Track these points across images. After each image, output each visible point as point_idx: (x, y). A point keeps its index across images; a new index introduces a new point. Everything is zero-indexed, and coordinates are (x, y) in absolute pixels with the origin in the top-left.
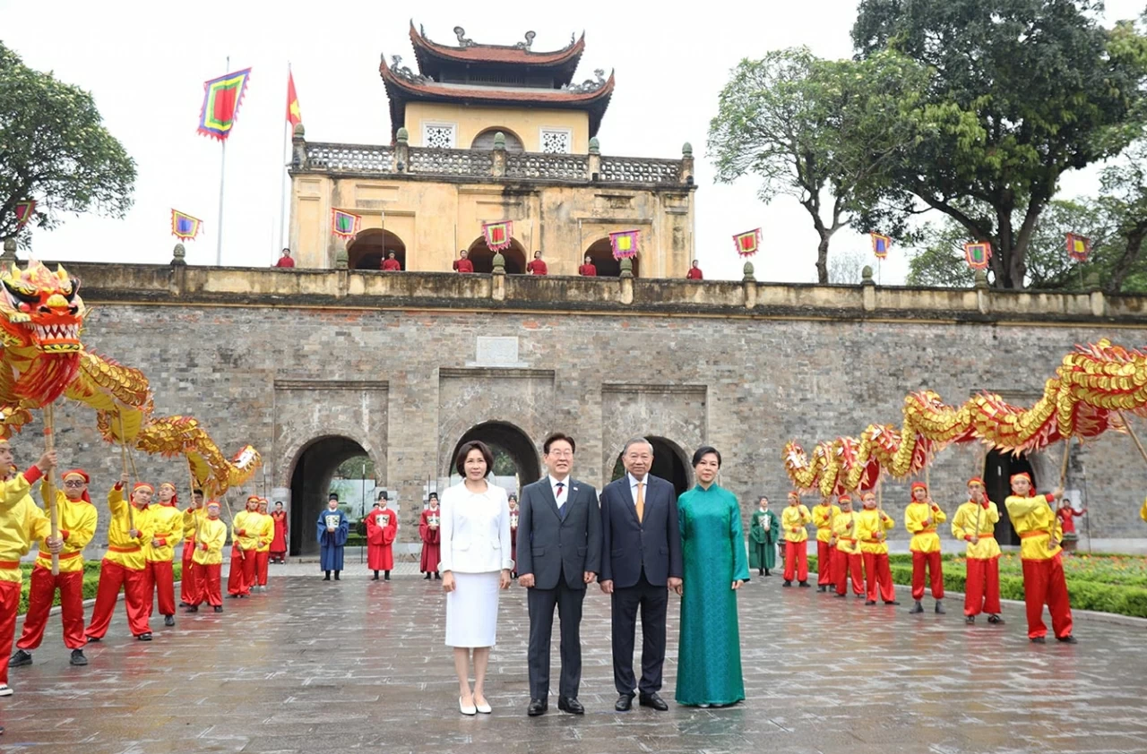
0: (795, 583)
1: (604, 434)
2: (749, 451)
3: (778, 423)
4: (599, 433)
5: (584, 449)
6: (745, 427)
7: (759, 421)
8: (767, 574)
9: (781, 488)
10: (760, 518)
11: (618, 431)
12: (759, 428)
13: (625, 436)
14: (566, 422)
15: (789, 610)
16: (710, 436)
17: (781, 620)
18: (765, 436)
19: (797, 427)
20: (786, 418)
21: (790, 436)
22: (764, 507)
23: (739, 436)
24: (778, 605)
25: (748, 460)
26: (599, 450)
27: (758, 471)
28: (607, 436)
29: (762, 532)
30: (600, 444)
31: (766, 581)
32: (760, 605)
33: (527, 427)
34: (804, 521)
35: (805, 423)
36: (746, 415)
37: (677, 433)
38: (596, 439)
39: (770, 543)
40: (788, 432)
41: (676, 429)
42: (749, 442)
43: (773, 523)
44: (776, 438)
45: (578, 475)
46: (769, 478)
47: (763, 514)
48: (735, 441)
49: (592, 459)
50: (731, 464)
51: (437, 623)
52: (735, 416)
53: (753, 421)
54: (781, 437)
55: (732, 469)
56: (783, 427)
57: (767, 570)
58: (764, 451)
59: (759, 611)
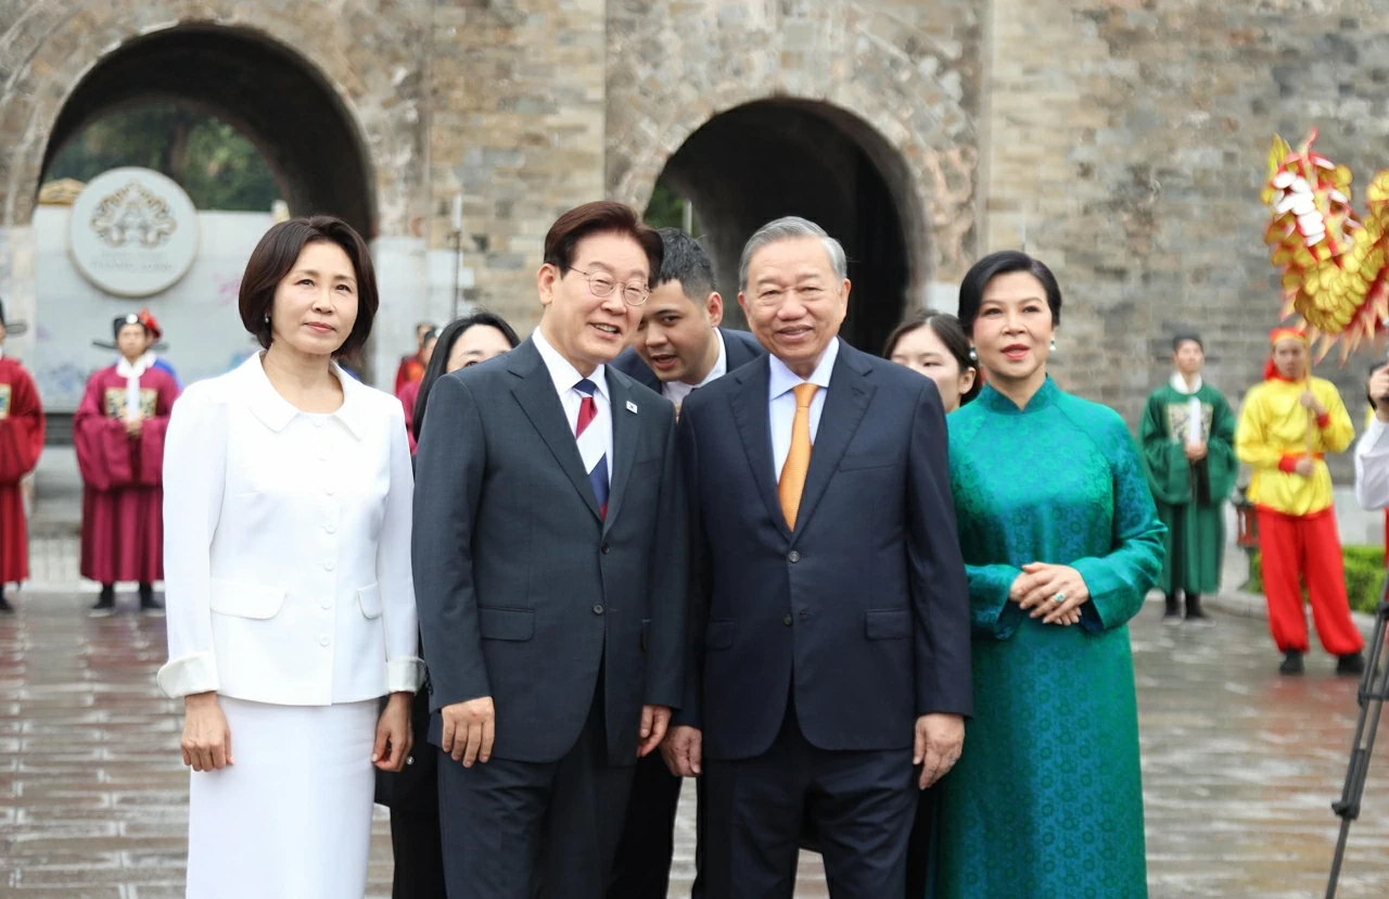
0: (1318, 659)
1: (610, 84)
2: (1137, 157)
3: (1249, 54)
4: (591, 81)
5: (536, 139)
6: (1126, 68)
7: (1176, 48)
8: (1193, 610)
9: (1247, 295)
10: (1174, 411)
11: (661, 75)
12: (1176, 73)
13: (688, 93)
14: (472, 37)
15: (1284, 770)
16: (997, 101)
17: (1259, 811)
18: (1199, 104)
19: (1321, 73)
20: (1280, 36)
21: (1292, 105)
22: (1188, 373)
23: (1102, 103)
24: (1242, 746)
25: (1132, 192)
26: (593, 139)
27: (1166, 233)
28: (621, 92)
29: (1178, 464)
30: (595, 122)
31: (1189, 642)
32: (1182, 744)
33: (327, 51)
34: (1326, 442)
35: (1352, 56)
36: (1131, 24)
37: (877, 89)
38: (580, 100)
39: (1207, 500)
40: (1285, 90)
41: (873, 69)
42: (1139, 123)
43: (1220, 429)
44: (1240, 114)
45: (515, 233)
46: (1206, 258)
47: (1184, 399)
48: (1086, 120)
49: (565, 176)
50: (1071, 204)
51: (17, 803)
52: (1090, 29)
53: (1157, 49)
54: (1257, 107)
55: (1073, 224)
56: (1265, 73)
57: (1192, 600)
58: (1191, 158)
59: (1176, 771)
